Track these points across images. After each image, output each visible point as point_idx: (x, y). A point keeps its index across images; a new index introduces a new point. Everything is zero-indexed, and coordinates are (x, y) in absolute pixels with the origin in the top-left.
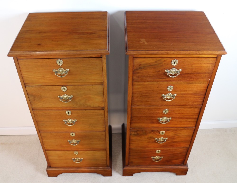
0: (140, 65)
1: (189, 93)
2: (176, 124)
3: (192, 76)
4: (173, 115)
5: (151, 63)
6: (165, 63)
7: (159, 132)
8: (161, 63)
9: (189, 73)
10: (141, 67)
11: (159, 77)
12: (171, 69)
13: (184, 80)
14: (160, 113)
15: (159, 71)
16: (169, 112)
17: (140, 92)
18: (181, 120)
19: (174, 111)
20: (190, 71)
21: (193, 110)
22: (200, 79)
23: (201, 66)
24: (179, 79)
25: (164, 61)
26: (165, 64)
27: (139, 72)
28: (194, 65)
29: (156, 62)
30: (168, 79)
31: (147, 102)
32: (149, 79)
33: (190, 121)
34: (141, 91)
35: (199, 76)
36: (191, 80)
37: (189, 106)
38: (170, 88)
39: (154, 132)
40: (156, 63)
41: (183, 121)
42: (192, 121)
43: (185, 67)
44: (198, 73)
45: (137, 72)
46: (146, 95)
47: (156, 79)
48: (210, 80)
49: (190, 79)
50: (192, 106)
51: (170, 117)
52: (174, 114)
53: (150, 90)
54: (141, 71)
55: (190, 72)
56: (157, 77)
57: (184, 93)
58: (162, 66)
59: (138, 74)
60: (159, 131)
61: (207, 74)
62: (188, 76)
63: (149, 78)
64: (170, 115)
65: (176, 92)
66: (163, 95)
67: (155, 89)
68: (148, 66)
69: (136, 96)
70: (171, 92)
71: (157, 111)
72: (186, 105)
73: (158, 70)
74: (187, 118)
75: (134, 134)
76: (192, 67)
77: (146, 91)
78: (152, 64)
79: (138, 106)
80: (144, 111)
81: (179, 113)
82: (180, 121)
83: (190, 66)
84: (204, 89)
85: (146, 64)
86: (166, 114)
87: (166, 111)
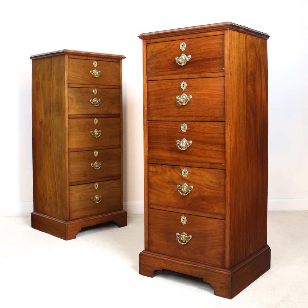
0: (152, 52)
1: (205, 93)
2: (200, 156)
3: (203, 65)
4: (193, 135)
5: (161, 49)
6: (174, 47)
7: (180, 171)
8: (170, 48)
9: (199, 61)
10: (153, 55)
11: (171, 68)
12: (181, 55)
13: (196, 71)
14: (179, 131)
15: (169, 60)
16: (188, 129)
17: (155, 93)
18: (205, 147)
19: (193, 128)
20: (200, 57)
21: (215, 127)
22: (212, 69)
23: (210, 49)
24: (190, 69)
25: (173, 45)
26: (174, 49)
27: (151, 63)
28: (203, 48)
29: (166, 47)
30: (179, 71)
31: (163, 108)
32: (161, 72)
33: (216, 151)
34: (155, 91)
35: (210, 63)
36: (203, 70)
37: (209, 119)
38: (184, 85)
39: (175, 169)
40: (166, 49)
41: (207, 150)
42: (218, 151)
43: (193, 51)
44: (209, 59)
45: (150, 62)
46: (161, 98)
47: (167, 71)
48: (224, 69)
49: (202, 68)
50: (213, 119)
51: (191, 140)
52: (194, 133)
53: (164, 89)
54: (154, 61)
55: (200, 59)
56: (168, 68)
57: (199, 94)
58: (172, 52)
59: (151, 64)
60: (180, 169)
61: (218, 61)
62: (199, 65)
63: (162, 70)
64: (190, 134)
65: (191, 92)
66: (178, 97)
67: (168, 87)
68: (159, 53)
69: (151, 99)
70: (185, 92)
71: (175, 127)
72: (206, 115)
73: (169, 58)
74: (212, 144)
75: (153, 172)
76: (200, 50)
77: (160, 90)
78: (163, 50)
79: (154, 116)
80: (161, 126)
81: (199, 132)
82: (204, 150)
83: (199, 49)
84: (222, 86)
85: (157, 51)
86: (185, 132)
87: (184, 127)
